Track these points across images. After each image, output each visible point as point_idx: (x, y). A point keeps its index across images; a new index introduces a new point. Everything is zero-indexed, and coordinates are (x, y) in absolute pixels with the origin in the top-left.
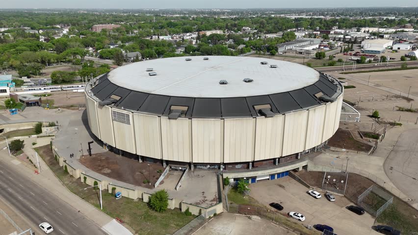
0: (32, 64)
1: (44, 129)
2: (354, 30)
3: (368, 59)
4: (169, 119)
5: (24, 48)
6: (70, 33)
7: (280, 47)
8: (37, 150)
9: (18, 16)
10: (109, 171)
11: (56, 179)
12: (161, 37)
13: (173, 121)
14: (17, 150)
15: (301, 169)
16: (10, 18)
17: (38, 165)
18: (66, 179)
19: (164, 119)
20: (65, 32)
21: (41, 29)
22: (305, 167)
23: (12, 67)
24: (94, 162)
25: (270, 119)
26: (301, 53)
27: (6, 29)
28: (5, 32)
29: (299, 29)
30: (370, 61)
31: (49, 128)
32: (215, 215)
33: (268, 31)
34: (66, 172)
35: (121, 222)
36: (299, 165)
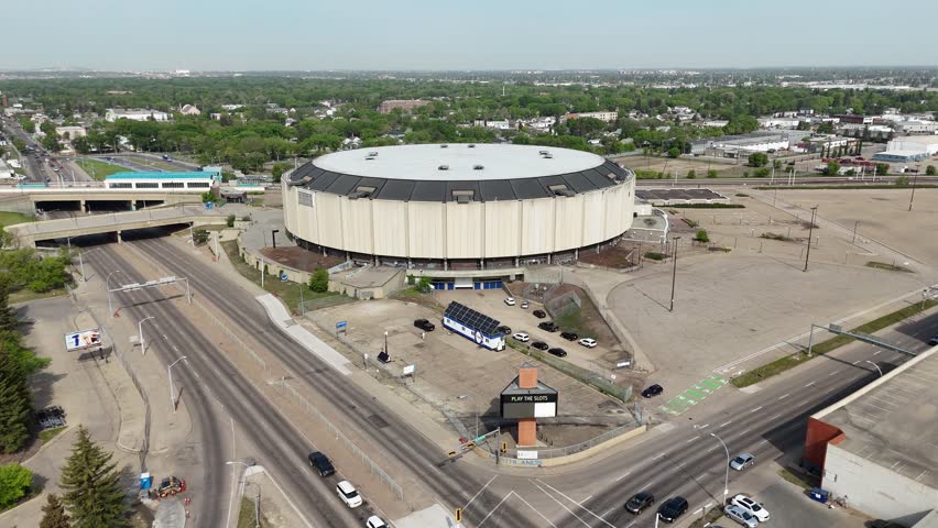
0: (253, 155)
1: (236, 224)
2: (928, 117)
3: (843, 170)
4: (350, 198)
5: (253, 133)
6: (336, 114)
7: (696, 143)
8: (222, 243)
9: (270, 84)
10: (285, 260)
11: (231, 267)
12: (490, 124)
13: (353, 201)
14: (201, 241)
15: (513, 278)
16: (256, 88)
17: (216, 252)
18: (241, 266)
19: (344, 199)
20: (330, 112)
21: (294, 107)
22: (520, 277)
23: (227, 160)
24: (275, 253)
25: (464, 206)
26: (731, 155)
27: (240, 106)
28: (236, 110)
29: (802, 112)
30: (850, 173)
31: (243, 223)
32: (372, 298)
33: (723, 115)
34: (244, 260)
35: (276, 296)
36: (512, 272)
